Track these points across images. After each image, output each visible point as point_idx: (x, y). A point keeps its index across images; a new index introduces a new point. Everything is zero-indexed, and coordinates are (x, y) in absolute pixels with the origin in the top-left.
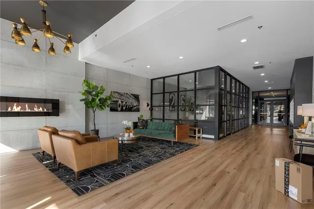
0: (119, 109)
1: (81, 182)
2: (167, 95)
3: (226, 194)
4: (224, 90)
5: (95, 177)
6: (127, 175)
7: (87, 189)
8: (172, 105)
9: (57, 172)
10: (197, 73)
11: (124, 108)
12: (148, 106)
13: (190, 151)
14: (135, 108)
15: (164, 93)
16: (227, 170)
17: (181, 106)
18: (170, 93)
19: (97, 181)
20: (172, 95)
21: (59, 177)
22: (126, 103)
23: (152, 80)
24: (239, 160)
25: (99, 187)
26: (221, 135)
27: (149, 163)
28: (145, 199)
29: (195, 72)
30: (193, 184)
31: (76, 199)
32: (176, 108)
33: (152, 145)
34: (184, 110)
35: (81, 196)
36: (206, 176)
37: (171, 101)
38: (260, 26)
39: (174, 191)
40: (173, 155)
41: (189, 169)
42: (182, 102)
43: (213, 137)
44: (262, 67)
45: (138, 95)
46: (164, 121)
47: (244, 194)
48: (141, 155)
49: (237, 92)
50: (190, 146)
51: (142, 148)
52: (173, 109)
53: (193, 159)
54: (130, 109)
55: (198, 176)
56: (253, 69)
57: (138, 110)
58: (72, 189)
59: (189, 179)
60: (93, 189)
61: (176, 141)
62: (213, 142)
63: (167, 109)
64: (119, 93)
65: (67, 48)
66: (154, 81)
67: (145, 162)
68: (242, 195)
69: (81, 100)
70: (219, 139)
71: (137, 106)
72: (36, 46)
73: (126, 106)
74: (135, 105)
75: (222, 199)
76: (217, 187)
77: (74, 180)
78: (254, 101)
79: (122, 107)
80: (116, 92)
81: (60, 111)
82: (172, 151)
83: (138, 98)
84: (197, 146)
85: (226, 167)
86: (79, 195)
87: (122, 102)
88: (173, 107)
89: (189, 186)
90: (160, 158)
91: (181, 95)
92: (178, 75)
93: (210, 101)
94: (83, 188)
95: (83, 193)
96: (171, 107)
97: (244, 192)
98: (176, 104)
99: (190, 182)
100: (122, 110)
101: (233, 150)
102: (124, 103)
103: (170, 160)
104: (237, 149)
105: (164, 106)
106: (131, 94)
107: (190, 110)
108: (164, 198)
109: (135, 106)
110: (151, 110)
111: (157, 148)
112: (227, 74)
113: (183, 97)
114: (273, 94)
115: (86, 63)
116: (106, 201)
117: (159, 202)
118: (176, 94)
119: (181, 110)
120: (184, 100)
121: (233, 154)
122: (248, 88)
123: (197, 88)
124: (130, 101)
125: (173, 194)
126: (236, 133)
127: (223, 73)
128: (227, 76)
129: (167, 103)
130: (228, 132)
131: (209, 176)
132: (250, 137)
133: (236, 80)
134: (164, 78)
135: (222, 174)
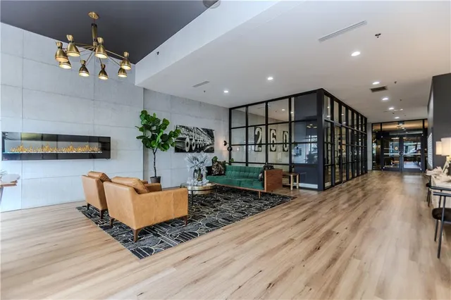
0: (187, 149)
1: (142, 243)
2: (251, 130)
3: (334, 260)
4: (331, 123)
5: (159, 236)
6: (201, 234)
7: (150, 251)
8: (258, 142)
9: (110, 230)
10: (293, 99)
11: (194, 148)
12: (225, 145)
14: (208, 147)
15: (247, 127)
16: (336, 230)
17: (270, 144)
18: (255, 127)
19: (162, 242)
20: (258, 129)
21: (113, 236)
22: (196, 140)
23: (230, 110)
24: (353, 218)
25: (165, 248)
26: (328, 184)
27: (229, 220)
28: (226, 264)
29: (289, 97)
30: (289, 246)
31: (136, 262)
32: (264, 147)
33: (232, 197)
34: (275, 151)
35: (143, 260)
36: (307, 238)
37: (256, 137)
38: (378, 33)
39: (264, 255)
40: (260, 210)
41: (284, 228)
42: (272, 139)
43: (315, 186)
44: (383, 88)
45: (211, 130)
46: (247, 165)
47: (358, 261)
48: (217, 210)
49: (350, 123)
50: (284, 200)
51: (218, 201)
52: (260, 148)
53: (287, 216)
54: (200, 149)
55: (295, 237)
56: (370, 91)
57: (211, 150)
58: (132, 251)
59: (284, 240)
60: (157, 251)
61: (265, 191)
62: (315, 193)
63: (251, 148)
64: (187, 128)
65: (122, 70)
66: (233, 111)
67: (223, 219)
68: (355, 263)
69: (138, 138)
70: (324, 189)
71: (211, 144)
72: (84, 69)
73: (196, 145)
74: (208, 143)
75: (329, 266)
76: (323, 250)
77: (132, 240)
78: (374, 136)
79: (191, 146)
80: (183, 127)
81: (111, 151)
82: (258, 205)
83: (212, 134)
84: (294, 198)
85: (336, 225)
86: (141, 258)
87: (191, 140)
88: (260, 145)
89: (284, 250)
90: (243, 214)
91: (271, 130)
92: (267, 102)
93: (311, 138)
94: (145, 249)
95: (145, 255)
96: (257, 146)
97: (360, 258)
98: (264, 142)
99: (285, 244)
100: (191, 151)
101: (344, 204)
102: (194, 141)
103: (256, 218)
104: (350, 203)
105: (247, 145)
106: (203, 129)
107: (284, 150)
108: (250, 265)
109: (208, 145)
110: (230, 150)
111: (239, 202)
112: (333, 99)
113: (272, 132)
114: (403, 126)
115: (144, 89)
116: (175, 265)
117: (245, 268)
118: (264, 128)
119: (271, 150)
120: (274, 137)
121: (344, 209)
122: (366, 119)
123: (293, 120)
124: (202, 138)
125: (262, 259)
126: (350, 182)
127: (329, 99)
128: (335, 102)
129: (251, 141)
130: (337, 181)
131: (311, 238)
132: (368, 188)
133: (348, 108)
134: (247, 106)
135: (329, 235)
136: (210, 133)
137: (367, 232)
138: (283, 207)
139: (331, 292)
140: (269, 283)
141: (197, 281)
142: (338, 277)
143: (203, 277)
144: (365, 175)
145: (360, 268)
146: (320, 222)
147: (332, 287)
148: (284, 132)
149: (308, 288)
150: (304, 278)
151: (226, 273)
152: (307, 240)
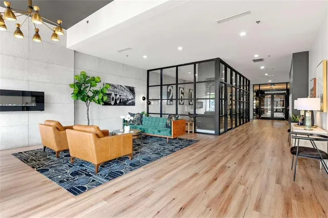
0: (113, 103)
1: (76, 182)
2: (164, 88)
3: (227, 187)
4: (225, 84)
5: (91, 176)
6: (126, 173)
7: (84, 189)
8: (170, 98)
9: (46, 173)
10: (197, 65)
11: (118, 102)
12: (144, 99)
13: (191, 147)
14: (130, 101)
15: (161, 85)
16: (228, 165)
17: (179, 99)
18: (168, 85)
19: (93, 181)
20: (170, 87)
21: (50, 178)
22: (120, 96)
23: (148, 71)
24: (240, 155)
25: (96, 186)
26: (222, 130)
27: (148, 160)
28: (146, 196)
29: (195, 63)
30: (195, 179)
31: (72, 199)
32: (174, 102)
33: (150, 141)
34: (183, 104)
35: (77, 196)
36: (207, 172)
37: (169, 93)
38: (258, 21)
39: (176, 187)
40: (172, 151)
41: (190, 165)
42: (181, 95)
43: (213, 132)
44: (261, 60)
45: (133, 88)
46: (161, 116)
47: (243, 187)
48: (138, 153)
49: (238, 85)
50: (190, 142)
51: (139, 145)
52: (172, 102)
53: (193, 155)
54: (124, 103)
55: (199, 171)
56: (253, 62)
57: (133, 104)
58: (68, 189)
59: (190, 175)
60: (90, 189)
61: (172, 137)
62: (212, 137)
63: (165, 102)
64: (113, 85)
65: (55, 35)
66: (150, 72)
67: (144, 159)
68: (242, 188)
70: (220, 134)
71: (132, 99)
72: (19, 31)
73: (120, 100)
74: (130, 98)
75: (223, 191)
76: (219, 180)
77: (67, 180)
78: (255, 94)
79: (116, 100)
80: (110, 85)
81: (45, 104)
82: (171, 147)
83: (134, 90)
84: (197, 141)
85: (227, 161)
86: (75, 194)
87: (116, 95)
88: (172, 100)
89: (191, 182)
90: (159, 155)
91: (180, 88)
92: (177, 66)
93: (210, 95)
94: (79, 187)
95: (80, 192)
96: (169, 101)
97: (244, 184)
98: (174, 97)
99: (192, 177)
100: (115, 104)
101: (233, 145)
102: (118, 96)
103: (169, 157)
105: (161, 100)
106: (126, 86)
107: (190, 104)
108: (167, 193)
109: (130, 100)
110: (149, 103)
111: (156, 146)
112: (227, 66)
113: (181, 89)
114: (274, 87)
115: (75, 51)
116: (105, 199)
117: (162, 197)
118: (174, 86)
119: (180, 104)
120: (183, 93)
121: (234, 149)
122: (249, 81)
123: (197, 81)
124: (125, 94)
125: (175, 189)
126: (238, 128)
127: (224, 66)
128: (228, 68)
129: (165, 97)
130: (229, 128)
131: (210, 172)
132: (250, 132)
133: (237, 73)
134: (161, 69)
135: (223, 169)
136: (132, 90)
137: (249, 165)
138: (189, 148)
139: (224, 210)
140: (180, 207)
141: (124, 210)
142: (230, 199)
143: (130, 206)
144: (248, 123)
145: (244, 191)
146: (217, 160)
147: (225, 207)
148: (190, 89)
149: (209, 209)
150: (206, 202)
151: (148, 202)
152: (207, 174)
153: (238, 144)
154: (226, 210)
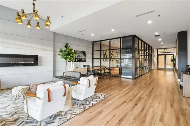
2: (102, 52)
3: (143, 109)
4: (138, 49)
8: (105, 57)
10: (122, 39)
11: (77, 60)
14: (83, 60)
15: (101, 50)
16: (142, 97)
20: (105, 51)
22: (78, 56)
23: (93, 42)
24: (148, 91)
26: (136, 76)
28: (100, 113)
29: (120, 38)
30: (125, 104)
32: (108, 60)
34: (113, 61)
36: (131, 100)
37: (104, 55)
39: (115, 109)
41: (121, 96)
43: (131, 77)
44: (159, 36)
45: (85, 52)
52: (106, 60)
53: (121, 91)
54: (80, 61)
55: (126, 100)
57: (85, 61)
59: (122, 102)
62: (131, 80)
68: (151, 110)
70: (135, 78)
71: (84, 58)
74: (83, 58)
75: (142, 111)
76: (138, 105)
79: (75, 59)
85: (142, 94)
87: (76, 56)
89: (123, 106)
92: (110, 39)
93: (128, 55)
96: (104, 59)
97: (153, 108)
98: (108, 57)
99: (123, 103)
100: (75, 61)
101: (144, 85)
105: (101, 58)
106: (81, 51)
108: (110, 113)
113: (112, 52)
117: (108, 114)
118: (108, 51)
119: (111, 61)
120: (112, 54)
121: (144, 87)
122: (152, 47)
123: (122, 48)
124: (80, 56)
126: (145, 75)
127: (137, 39)
128: (140, 40)
129: (102, 56)
130: (140, 74)
131: (132, 100)
132: (153, 78)
133: (144, 43)
134: (101, 41)
135: (140, 99)
137: (154, 97)
139: (143, 122)
140: (119, 120)
141: (89, 121)
142: (145, 116)
143: (92, 119)
144: (151, 72)
145: (153, 112)
146: (135, 94)
147: (143, 120)
148: (116, 52)
149: (135, 121)
150: (133, 117)
151: (101, 116)
153: (147, 84)
154: (144, 122)
